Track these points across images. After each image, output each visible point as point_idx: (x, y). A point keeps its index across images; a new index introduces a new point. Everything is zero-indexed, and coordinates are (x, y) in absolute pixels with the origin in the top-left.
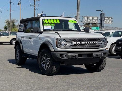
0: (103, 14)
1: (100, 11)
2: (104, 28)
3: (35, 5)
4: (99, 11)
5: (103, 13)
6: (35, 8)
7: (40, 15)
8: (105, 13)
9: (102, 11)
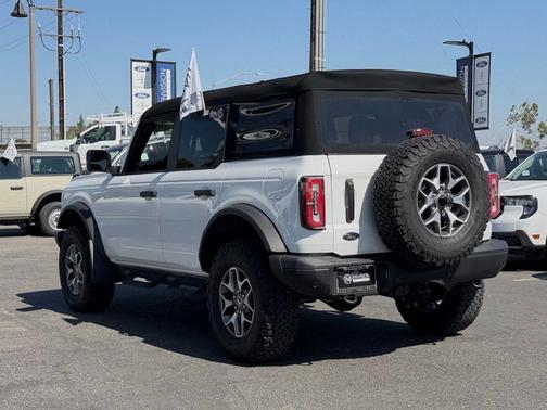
0: (478, 60)
1: (463, 43)
2: (487, 128)
3: (60, 30)
4: (460, 43)
5: (476, 57)
6: (60, 49)
7: (146, 65)
8: (489, 54)
9: (470, 46)
